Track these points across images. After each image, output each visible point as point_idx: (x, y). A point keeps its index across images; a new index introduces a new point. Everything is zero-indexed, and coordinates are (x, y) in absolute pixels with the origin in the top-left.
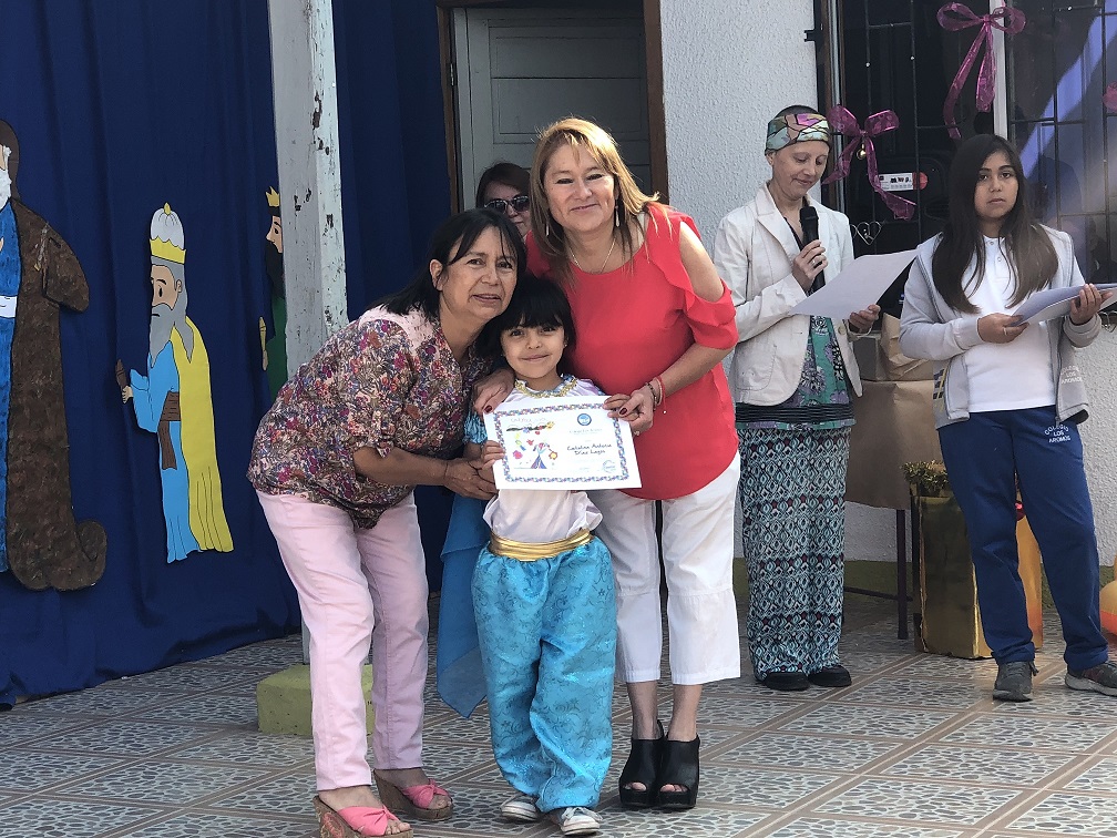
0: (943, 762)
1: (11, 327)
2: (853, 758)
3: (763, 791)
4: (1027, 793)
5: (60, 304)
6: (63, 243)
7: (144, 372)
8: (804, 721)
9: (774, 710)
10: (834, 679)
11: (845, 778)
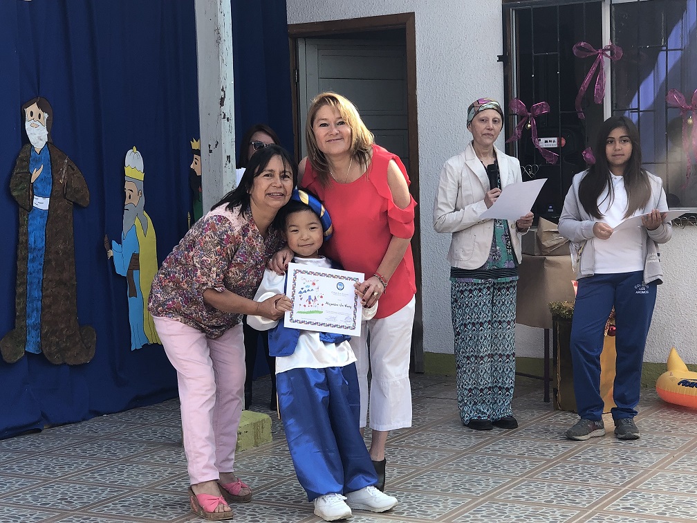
0: (569, 472)
1: (46, 215)
2: (518, 469)
3: (467, 486)
4: (616, 490)
5: (73, 203)
6: (76, 168)
7: (119, 242)
8: (490, 447)
9: (474, 441)
10: (508, 424)
11: (513, 480)
